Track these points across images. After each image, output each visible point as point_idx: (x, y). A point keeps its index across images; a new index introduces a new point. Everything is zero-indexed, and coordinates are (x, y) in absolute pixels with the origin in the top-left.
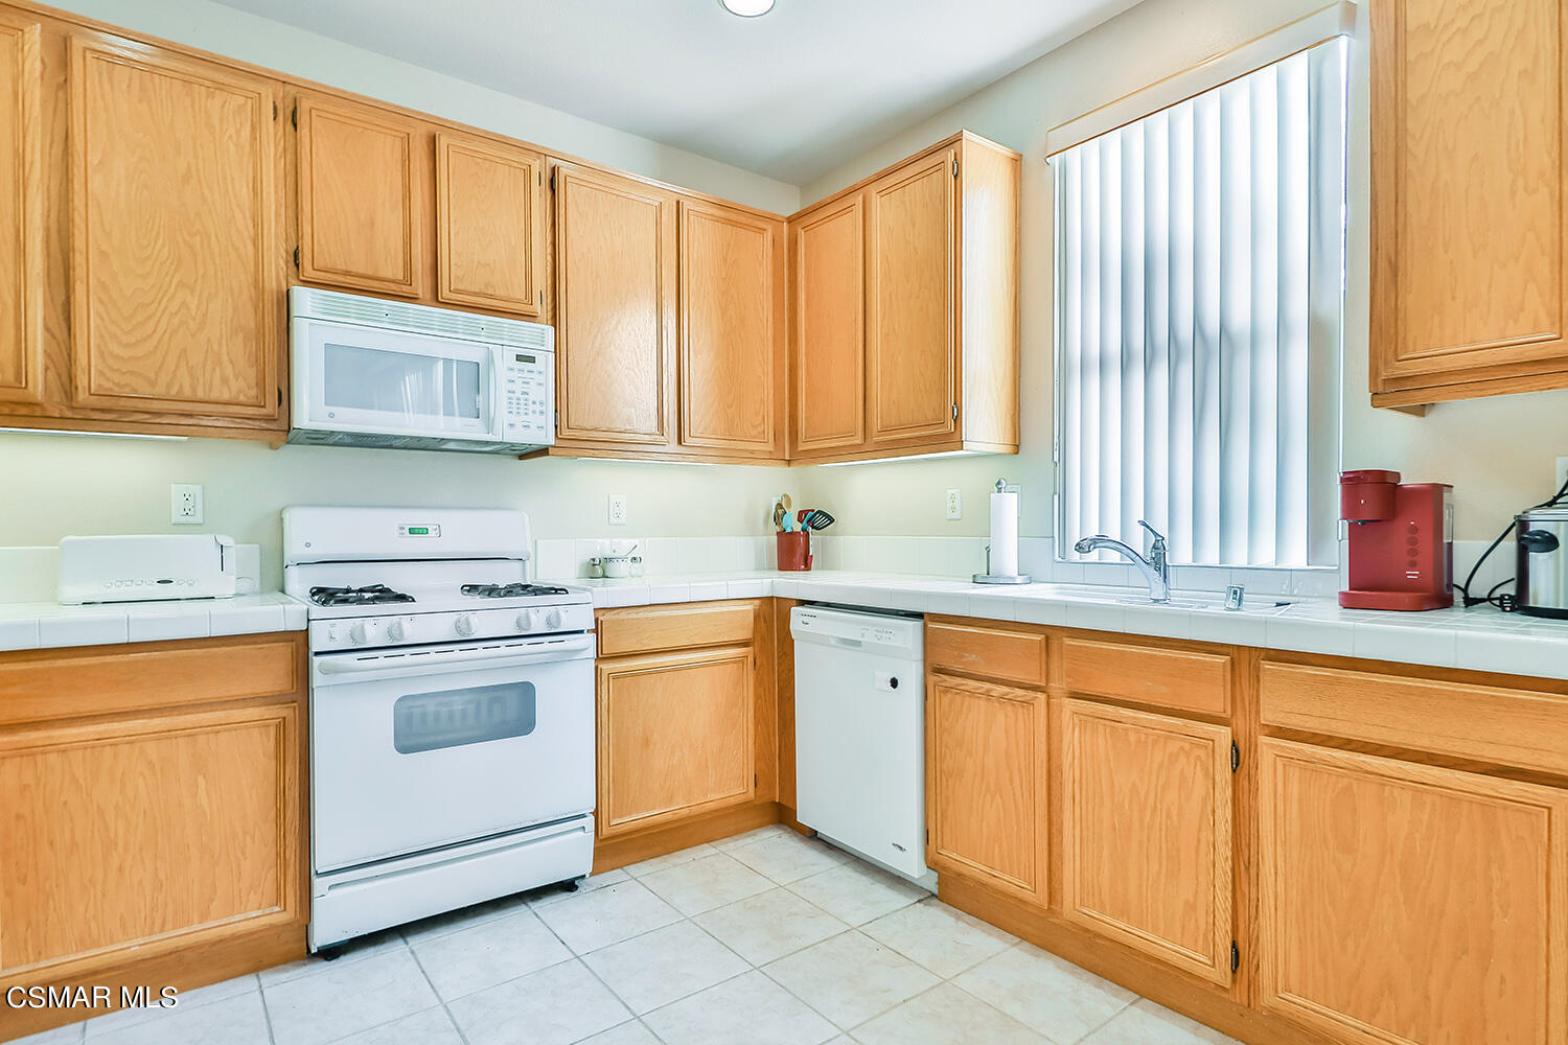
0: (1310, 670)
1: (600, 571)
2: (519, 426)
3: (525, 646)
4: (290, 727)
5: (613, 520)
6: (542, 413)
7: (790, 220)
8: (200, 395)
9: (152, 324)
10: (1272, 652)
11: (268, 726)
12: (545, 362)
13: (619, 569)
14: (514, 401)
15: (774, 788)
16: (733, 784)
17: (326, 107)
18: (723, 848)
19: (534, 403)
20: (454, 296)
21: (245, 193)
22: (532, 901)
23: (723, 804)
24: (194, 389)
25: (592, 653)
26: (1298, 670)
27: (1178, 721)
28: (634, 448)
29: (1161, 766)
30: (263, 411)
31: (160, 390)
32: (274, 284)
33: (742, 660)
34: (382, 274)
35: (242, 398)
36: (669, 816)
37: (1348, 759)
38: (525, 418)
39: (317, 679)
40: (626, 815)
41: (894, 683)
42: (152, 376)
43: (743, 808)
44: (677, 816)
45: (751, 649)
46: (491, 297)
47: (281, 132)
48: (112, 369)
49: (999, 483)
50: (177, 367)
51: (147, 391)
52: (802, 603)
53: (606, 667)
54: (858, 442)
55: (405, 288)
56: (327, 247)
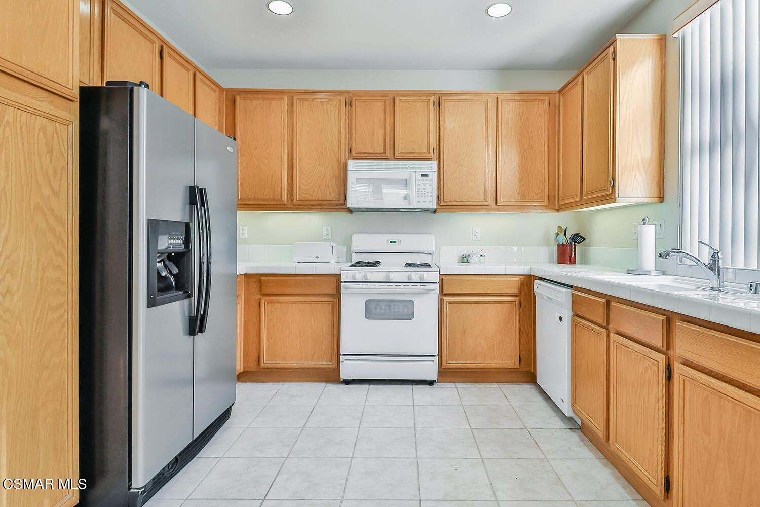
0: (693, 327)
1: (465, 260)
2: (422, 202)
3: (410, 286)
4: (336, 305)
5: (474, 238)
6: (431, 196)
7: (560, 92)
8: (324, 199)
9: (312, 178)
10: (683, 316)
11: (329, 304)
12: (433, 176)
13: (474, 259)
14: (420, 192)
15: (531, 365)
16: (508, 358)
17: (360, 98)
18: (501, 386)
19: (428, 192)
20: (400, 155)
21: (336, 132)
22: (415, 385)
23: (501, 366)
24: (322, 198)
25: (437, 291)
26: (688, 327)
27: (647, 350)
28: (475, 208)
29: (642, 373)
30: (340, 202)
31: (313, 198)
32: (344, 161)
33: (513, 303)
34: (376, 152)
35: (335, 199)
36: (474, 366)
37: (706, 380)
38: (424, 198)
39: (342, 291)
40: (454, 361)
41: (561, 319)
42: (312, 194)
43: (512, 371)
44: (477, 367)
45: (518, 298)
46: (414, 153)
47: (347, 110)
48: (303, 193)
49: (644, 219)
50: (318, 190)
51: (310, 198)
52: (541, 279)
53: (446, 298)
54: (578, 199)
55: (384, 155)
56: (360, 146)
